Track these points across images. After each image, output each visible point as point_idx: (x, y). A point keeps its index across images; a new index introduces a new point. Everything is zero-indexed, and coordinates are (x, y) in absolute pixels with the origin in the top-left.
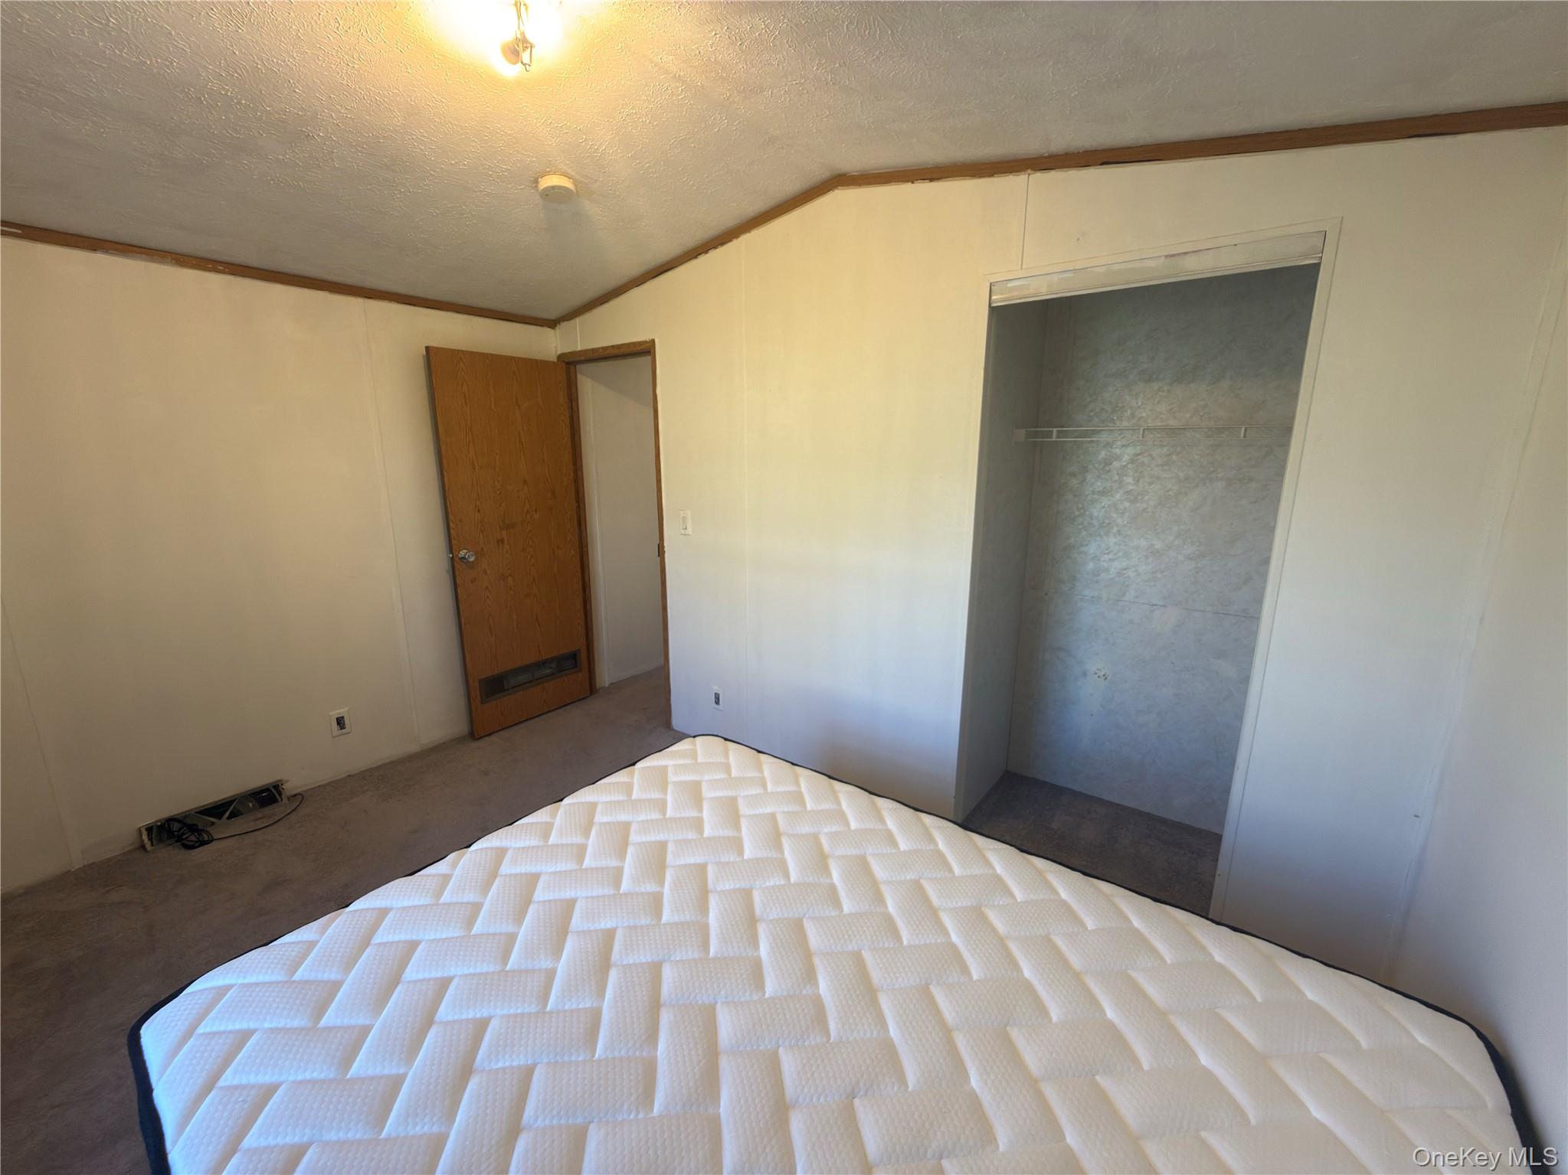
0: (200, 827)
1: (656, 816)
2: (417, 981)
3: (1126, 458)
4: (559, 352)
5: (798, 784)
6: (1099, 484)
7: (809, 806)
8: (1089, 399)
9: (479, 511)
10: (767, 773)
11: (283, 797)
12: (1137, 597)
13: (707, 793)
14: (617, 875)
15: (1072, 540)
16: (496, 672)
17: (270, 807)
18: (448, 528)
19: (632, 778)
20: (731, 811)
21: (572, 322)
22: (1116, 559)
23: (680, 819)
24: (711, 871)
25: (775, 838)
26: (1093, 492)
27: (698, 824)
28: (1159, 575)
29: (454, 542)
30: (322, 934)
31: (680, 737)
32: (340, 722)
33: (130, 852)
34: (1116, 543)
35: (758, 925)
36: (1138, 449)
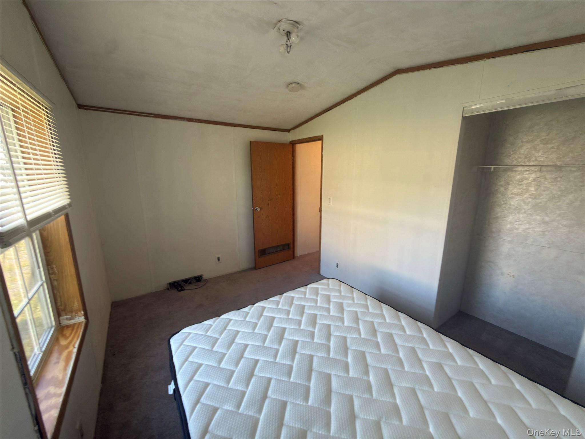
0: (182, 285)
1: (313, 305)
2: (239, 343)
3: (531, 179)
4: (290, 140)
5: (367, 302)
6: (515, 190)
7: (371, 310)
8: (512, 153)
9: (262, 194)
10: (355, 295)
11: (203, 280)
12: (533, 242)
13: (333, 300)
14: (300, 323)
15: (499, 215)
16: (264, 248)
17: (198, 283)
18: (253, 200)
19: (306, 290)
20: (341, 308)
21: (295, 130)
22: (522, 224)
23: (322, 307)
24: (332, 328)
25: (357, 320)
26: (512, 194)
27: (328, 310)
28: (546, 233)
29: (254, 204)
30: (214, 323)
31: (323, 278)
32: (218, 259)
33: (165, 290)
34: (523, 217)
35: (348, 350)
36: (538, 174)
